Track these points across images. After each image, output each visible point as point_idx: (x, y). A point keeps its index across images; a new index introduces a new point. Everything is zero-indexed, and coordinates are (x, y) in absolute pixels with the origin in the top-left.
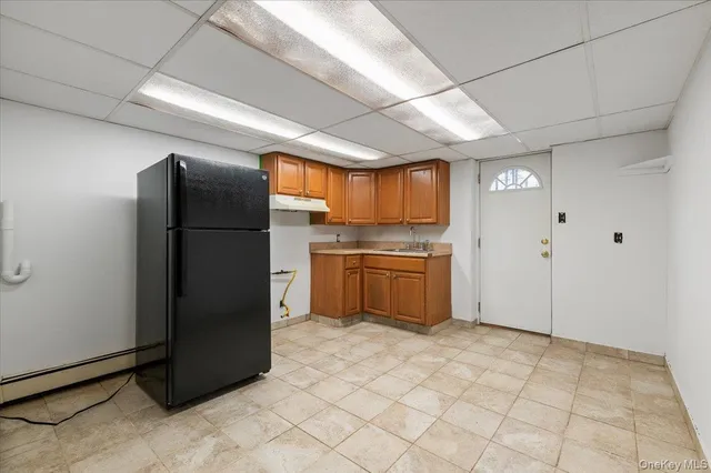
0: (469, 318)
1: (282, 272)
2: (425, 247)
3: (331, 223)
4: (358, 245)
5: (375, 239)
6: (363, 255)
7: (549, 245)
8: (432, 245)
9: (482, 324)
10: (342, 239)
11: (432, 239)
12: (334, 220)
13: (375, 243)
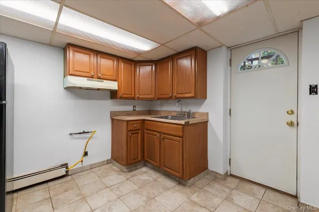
0: (221, 171)
1: (84, 132)
2: (189, 115)
3: (121, 98)
4: (150, 112)
5: (159, 109)
6: (144, 120)
7: (295, 116)
8: (194, 113)
9: (232, 175)
10: (137, 109)
11: (193, 109)
12: (124, 96)
13: (158, 111)
